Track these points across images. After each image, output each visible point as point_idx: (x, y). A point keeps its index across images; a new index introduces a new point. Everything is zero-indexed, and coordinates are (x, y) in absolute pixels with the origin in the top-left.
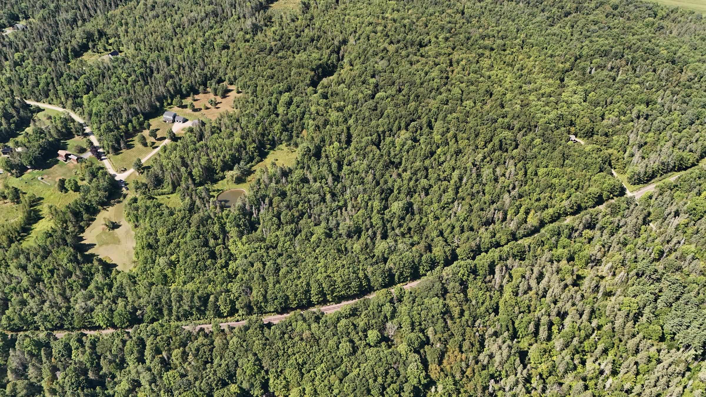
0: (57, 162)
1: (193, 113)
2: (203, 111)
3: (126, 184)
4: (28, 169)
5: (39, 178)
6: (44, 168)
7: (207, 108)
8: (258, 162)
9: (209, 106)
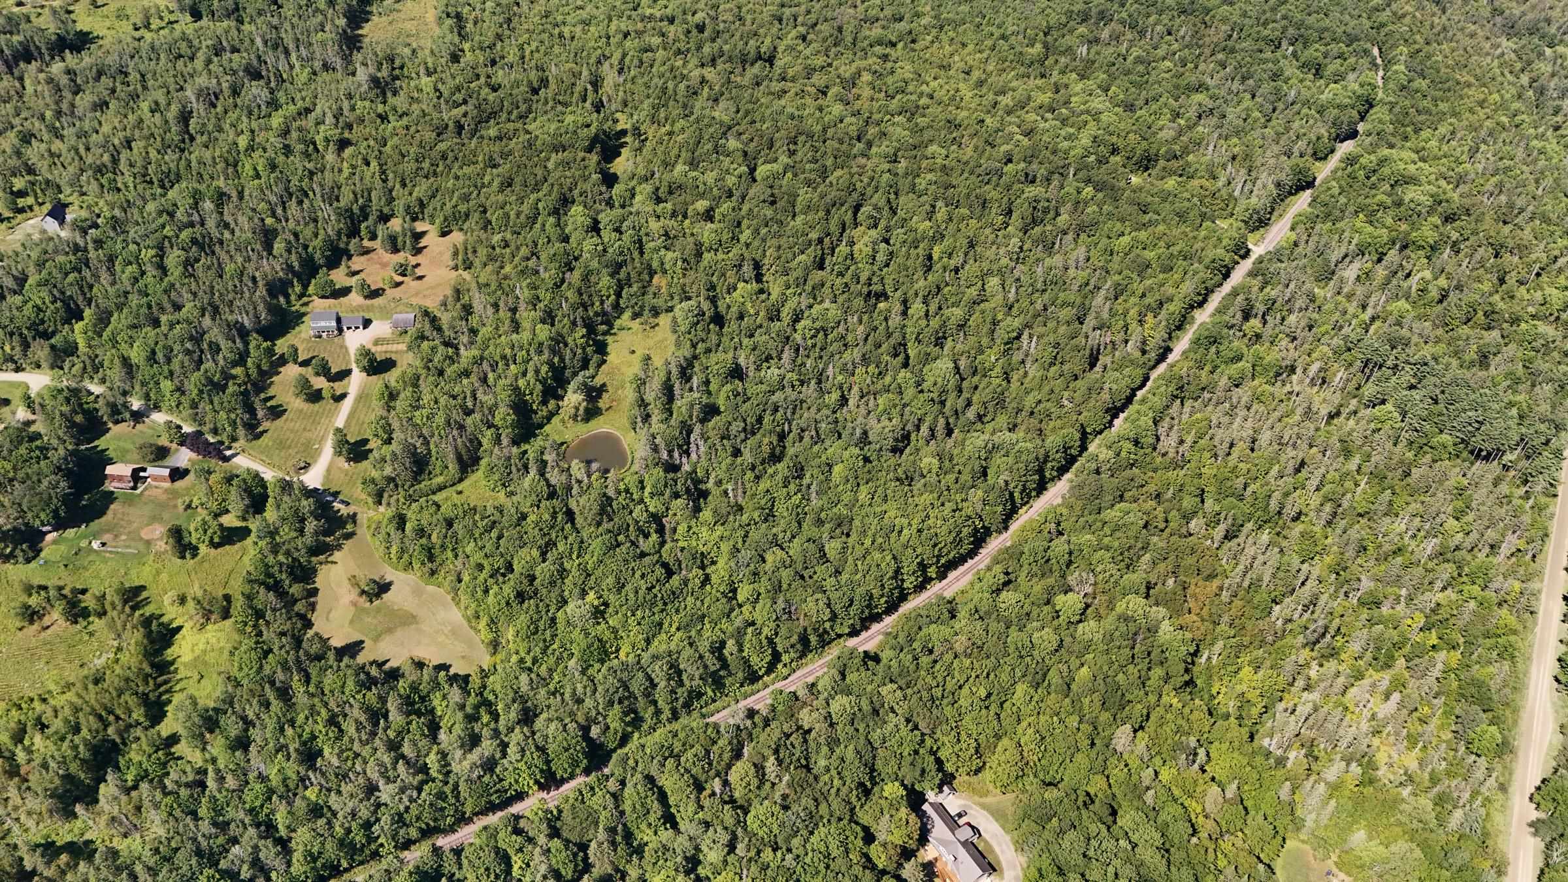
0: (110, 497)
1: (369, 302)
2: (390, 293)
3: (336, 494)
4: (46, 533)
5: (95, 545)
6: (88, 520)
7: (398, 284)
8: (599, 366)
9: (399, 279)
